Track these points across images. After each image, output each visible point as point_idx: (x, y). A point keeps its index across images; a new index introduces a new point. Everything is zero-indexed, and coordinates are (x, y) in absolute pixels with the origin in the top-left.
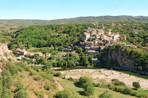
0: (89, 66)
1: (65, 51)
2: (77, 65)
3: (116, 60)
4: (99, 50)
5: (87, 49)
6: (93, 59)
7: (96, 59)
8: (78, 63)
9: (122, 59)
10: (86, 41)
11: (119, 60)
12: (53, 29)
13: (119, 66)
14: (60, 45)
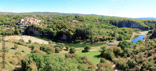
0: (20, 34)
1: (9, 27)
2: (13, 34)
3: (32, 31)
4: (26, 27)
5: (20, 26)
6: (22, 31)
7: (24, 31)
8: (13, 33)
9: (34, 30)
10: (21, 23)
11: (33, 31)
12: (8, 17)
13: (34, 34)
14: (9, 24)
